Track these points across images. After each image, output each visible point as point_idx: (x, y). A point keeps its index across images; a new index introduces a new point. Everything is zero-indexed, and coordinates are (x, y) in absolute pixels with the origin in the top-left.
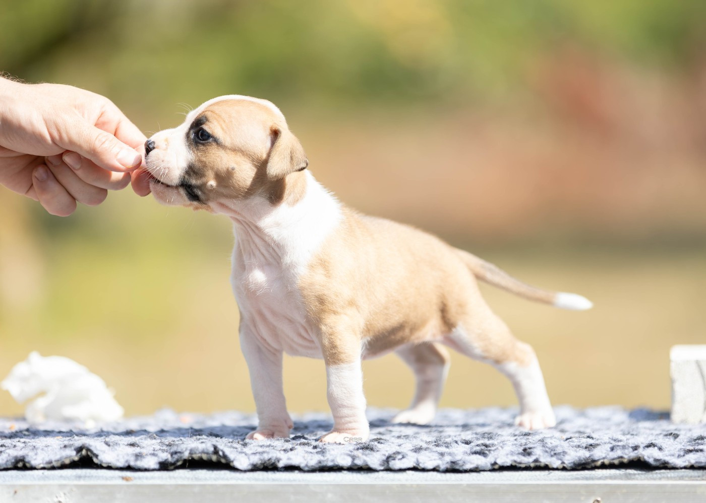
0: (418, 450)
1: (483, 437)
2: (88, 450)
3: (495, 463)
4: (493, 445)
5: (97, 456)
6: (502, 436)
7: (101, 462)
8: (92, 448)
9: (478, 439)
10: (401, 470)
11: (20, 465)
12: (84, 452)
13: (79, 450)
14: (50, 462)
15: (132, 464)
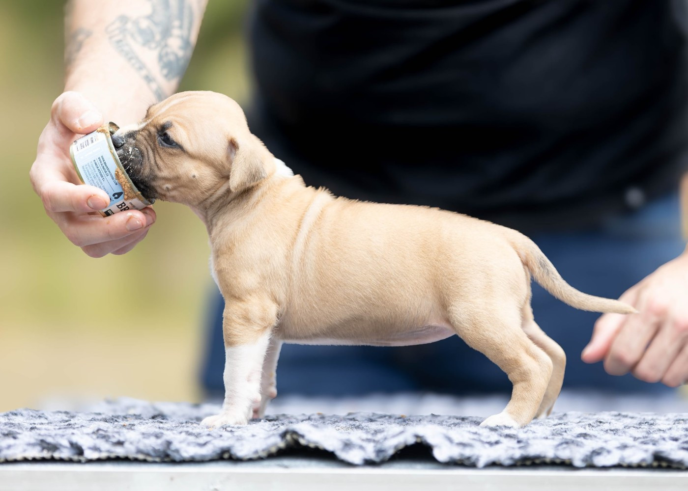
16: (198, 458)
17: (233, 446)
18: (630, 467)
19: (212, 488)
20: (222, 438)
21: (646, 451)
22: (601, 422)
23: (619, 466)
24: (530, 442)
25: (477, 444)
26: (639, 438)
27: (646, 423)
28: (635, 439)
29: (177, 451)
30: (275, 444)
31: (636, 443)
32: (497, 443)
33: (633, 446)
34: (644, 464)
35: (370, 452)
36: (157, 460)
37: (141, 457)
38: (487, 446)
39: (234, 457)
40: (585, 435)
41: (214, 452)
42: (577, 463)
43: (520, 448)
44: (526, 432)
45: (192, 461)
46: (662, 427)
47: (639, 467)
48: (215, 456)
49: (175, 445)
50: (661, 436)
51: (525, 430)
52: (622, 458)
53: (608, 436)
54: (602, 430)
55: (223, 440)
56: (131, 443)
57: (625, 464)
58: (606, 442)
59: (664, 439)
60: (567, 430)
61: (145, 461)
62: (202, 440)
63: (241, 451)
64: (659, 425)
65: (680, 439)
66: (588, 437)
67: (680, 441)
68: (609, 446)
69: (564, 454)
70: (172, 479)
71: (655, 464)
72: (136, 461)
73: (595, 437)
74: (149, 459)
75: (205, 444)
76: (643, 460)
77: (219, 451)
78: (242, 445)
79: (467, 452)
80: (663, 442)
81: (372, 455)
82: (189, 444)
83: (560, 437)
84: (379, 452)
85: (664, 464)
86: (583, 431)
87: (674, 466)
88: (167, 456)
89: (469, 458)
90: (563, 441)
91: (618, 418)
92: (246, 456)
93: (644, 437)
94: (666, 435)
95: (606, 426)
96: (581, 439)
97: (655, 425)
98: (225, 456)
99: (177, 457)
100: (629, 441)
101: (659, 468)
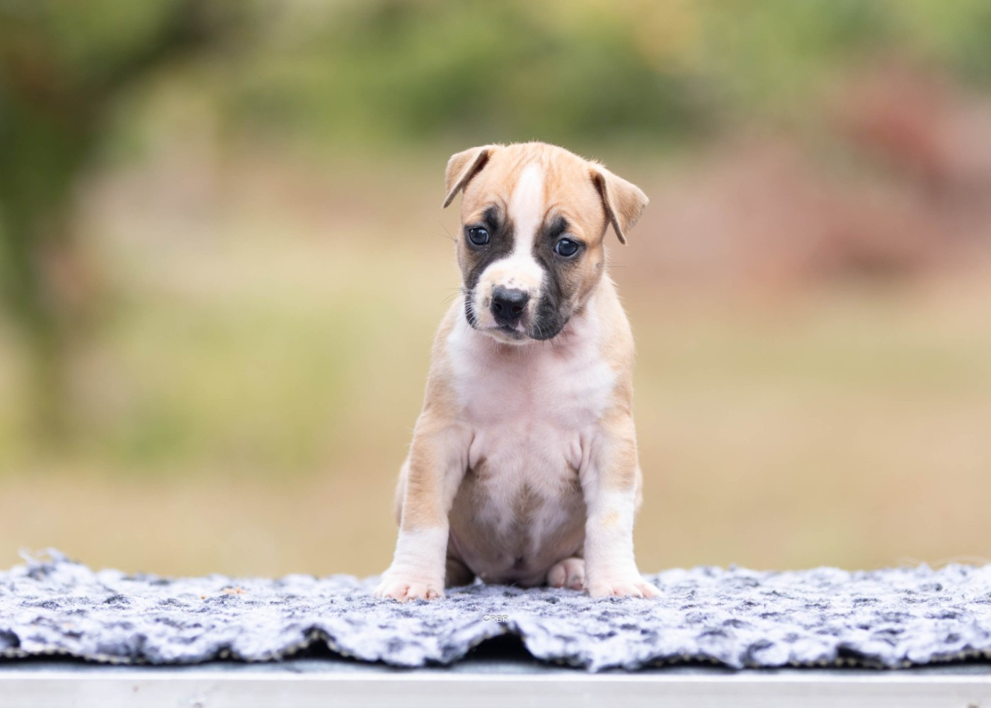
0: (793, 638)
1: (887, 620)
2: (322, 631)
3: (905, 658)
4: (902, 631)
5: (333, 639)
6: (914, 617)
7: (341, 648)
8: (327, 628)
9: (878, 622)
10: (769, 668)
11: (224, 654)
12: (315, 636)
13: (308, 632)
14: (268, 653)
15: (387, 657)
16: (185, 660)
17: (234, 640)
18: (803, 667)
19: (193, 701)
20: (215, 630)
21: (825, 644)
22: (750, 604)
23: (788, 666)
24: (660, 632)
25: (583, 638)
26: (812, 626)
27: (816, 605)
28: (807, 627)
29: (156, 649)
30: (295, 643)
31: (809, 633)
32: (611, 635)
33: (805, 637)
34: (823, 662)
35: (432, 649)
36: (126, 660)
37: (102, 658)
38: (597, 639)
39: (235, 656)
40: (735, 622)
41: (208, 651)
42: (734, 661)
43: (646, 641)
44: (649, 620)
45: (177, 664)
46: (840, 611)
47: (816, 666)
48: (209, 656)
49: (153, 641)
50: (844, 623)
51: (647, 616)
52: (792, 656)
53: (767, 623)
54: (755, 614)
55: (217, 632)
56: (90, 637)
57: (796, 663)
58: (766, 631)
59: (849, 627)
60: (707, 616)
61: (108, 664)
62: (189, 633)
63: (247, 648)
64: (835, 608)
65: (871, 626)
66: (738, 625)
67: (872, 630)
68: (770, 637)
69: (714, 649)
70: (136, 689)
71: (839, 661)
72: (94, 663)
73: (748, 624)
74: (115, 660)
75: (194, 639)
76: (823, 656)
77: (214, 649)
78: (248, 640)
79: (571, 649)
80: (848, 631)
81: (435, 653)
82: (171, 640)
83: (701, 626)
84: (447, 649)
85: (852, 661)
86: (731, 617)
87: (866, 663)
88: (141, 655)
89: (575, 656)
90: (707, 630)
91: (772, 597)
92: (253, 656)
93: (820, 625)
94: (849, 622)
95: (761, 610)
96: (730, 628)
97: (829, 608)
98: (225, 657)
99: (156, 657)
100: (799, 630)
101: (845, 667)
